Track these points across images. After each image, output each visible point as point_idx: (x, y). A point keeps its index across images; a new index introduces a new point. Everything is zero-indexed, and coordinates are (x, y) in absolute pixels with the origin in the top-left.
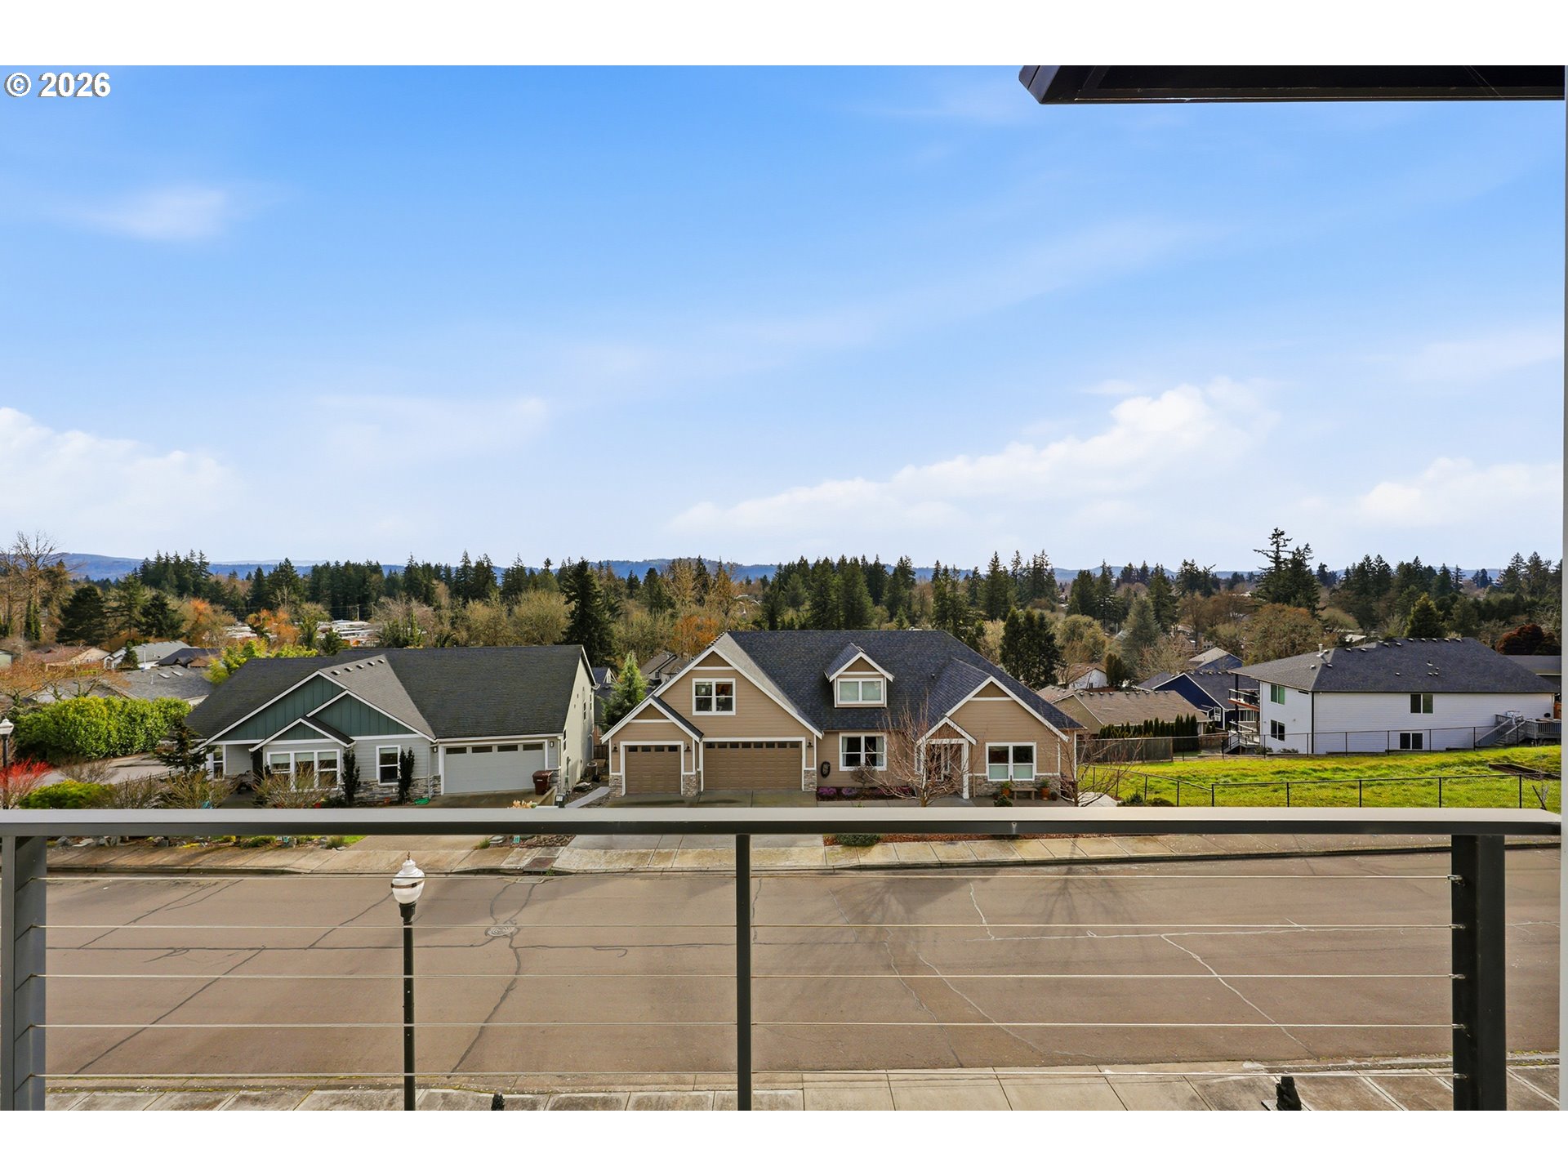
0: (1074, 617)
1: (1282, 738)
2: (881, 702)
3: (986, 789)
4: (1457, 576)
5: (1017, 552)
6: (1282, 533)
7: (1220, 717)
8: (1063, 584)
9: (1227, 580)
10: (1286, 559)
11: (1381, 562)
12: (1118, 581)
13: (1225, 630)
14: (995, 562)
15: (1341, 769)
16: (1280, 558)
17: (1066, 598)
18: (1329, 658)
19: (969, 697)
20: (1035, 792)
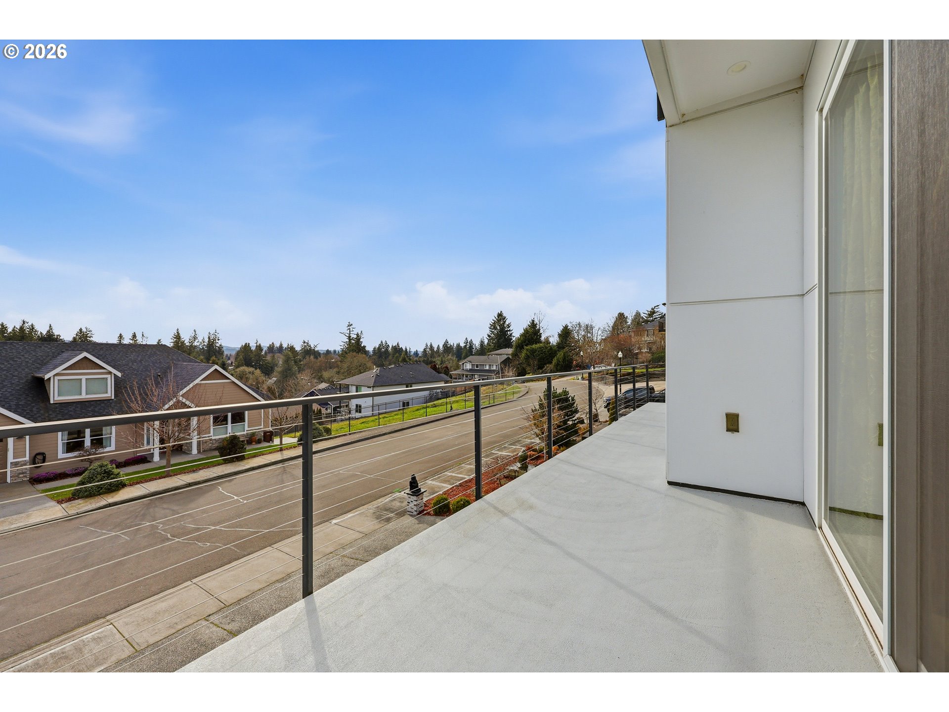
0: (242, 368)
1: (360, 412)
2: (108, 395)
3: (210, 445)
4: (410, 352)
5: (195, 331)
6: (352, 325)
7: (330, 411)
8: (229, 355)
9: (323, 354)
10: (353, 338)
11: (387, 344)
12: (266, 352)
13: (326, 375)
14: (178, 337)
15: (386, 417)
16: (351, 337)
17: (232, 363)
18: (378, 372)
19: (197, 381)
20: (247, 440)
